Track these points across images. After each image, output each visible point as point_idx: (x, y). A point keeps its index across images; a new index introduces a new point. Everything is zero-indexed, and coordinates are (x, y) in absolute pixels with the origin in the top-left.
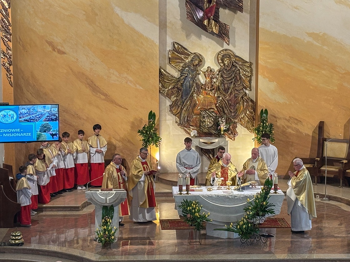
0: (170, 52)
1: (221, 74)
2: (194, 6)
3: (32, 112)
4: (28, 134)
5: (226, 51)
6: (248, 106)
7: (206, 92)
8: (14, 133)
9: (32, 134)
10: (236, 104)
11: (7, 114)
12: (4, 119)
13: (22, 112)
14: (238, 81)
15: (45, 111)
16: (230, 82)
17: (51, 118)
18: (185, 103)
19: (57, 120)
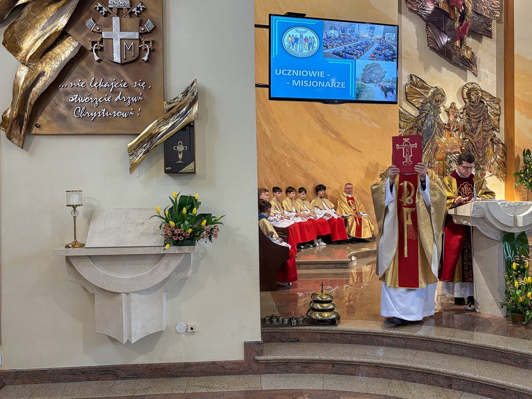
0: (407, 87)
1: (467, 112)
2: (437, 30)
3: (349, 37)
4: (340, 85)
5: (472, 84)
6: (498, 150)
7: (450, 133)
8: (313, 79)
9: (347, 85)
10: (485, 147)
11: (302, 37)
12: (295, 46)
13: (329, 36)
14: (486, 119)
15: (374, 38)
16: (478, 120)
17: (384, 54)
18: (426, 146)
19: (395, 58)
